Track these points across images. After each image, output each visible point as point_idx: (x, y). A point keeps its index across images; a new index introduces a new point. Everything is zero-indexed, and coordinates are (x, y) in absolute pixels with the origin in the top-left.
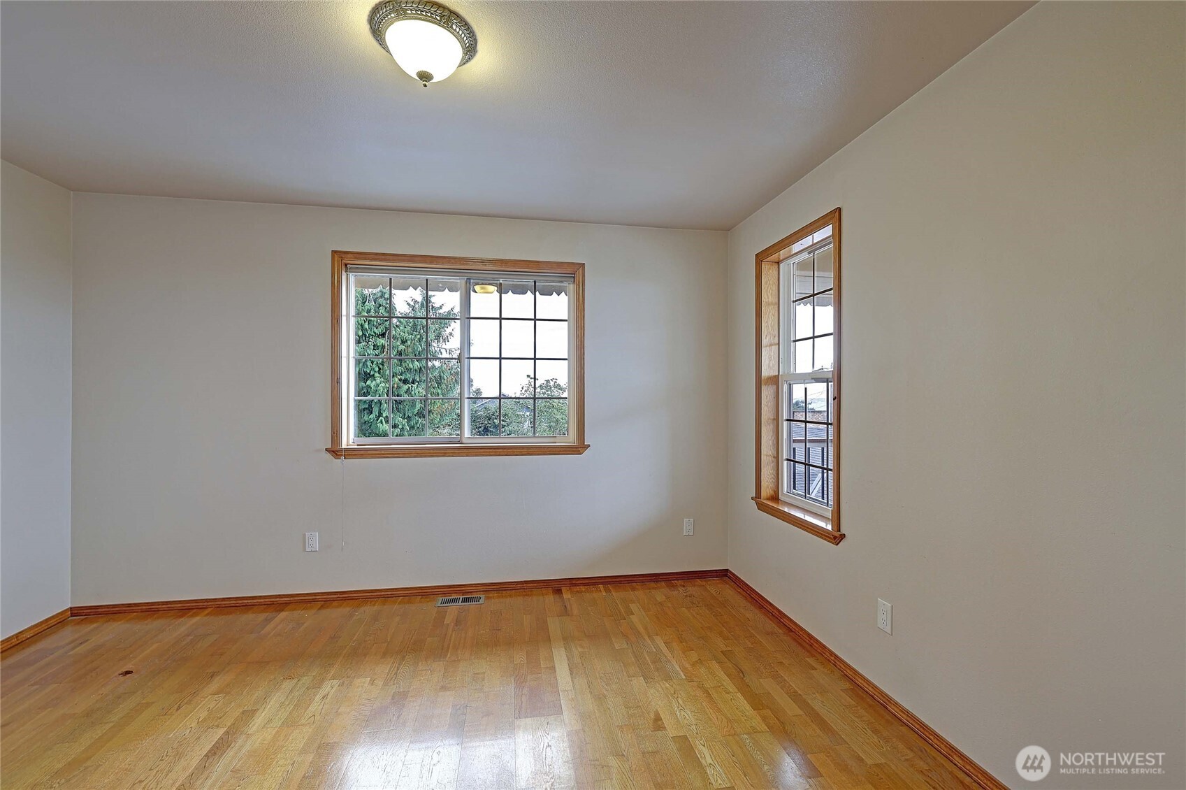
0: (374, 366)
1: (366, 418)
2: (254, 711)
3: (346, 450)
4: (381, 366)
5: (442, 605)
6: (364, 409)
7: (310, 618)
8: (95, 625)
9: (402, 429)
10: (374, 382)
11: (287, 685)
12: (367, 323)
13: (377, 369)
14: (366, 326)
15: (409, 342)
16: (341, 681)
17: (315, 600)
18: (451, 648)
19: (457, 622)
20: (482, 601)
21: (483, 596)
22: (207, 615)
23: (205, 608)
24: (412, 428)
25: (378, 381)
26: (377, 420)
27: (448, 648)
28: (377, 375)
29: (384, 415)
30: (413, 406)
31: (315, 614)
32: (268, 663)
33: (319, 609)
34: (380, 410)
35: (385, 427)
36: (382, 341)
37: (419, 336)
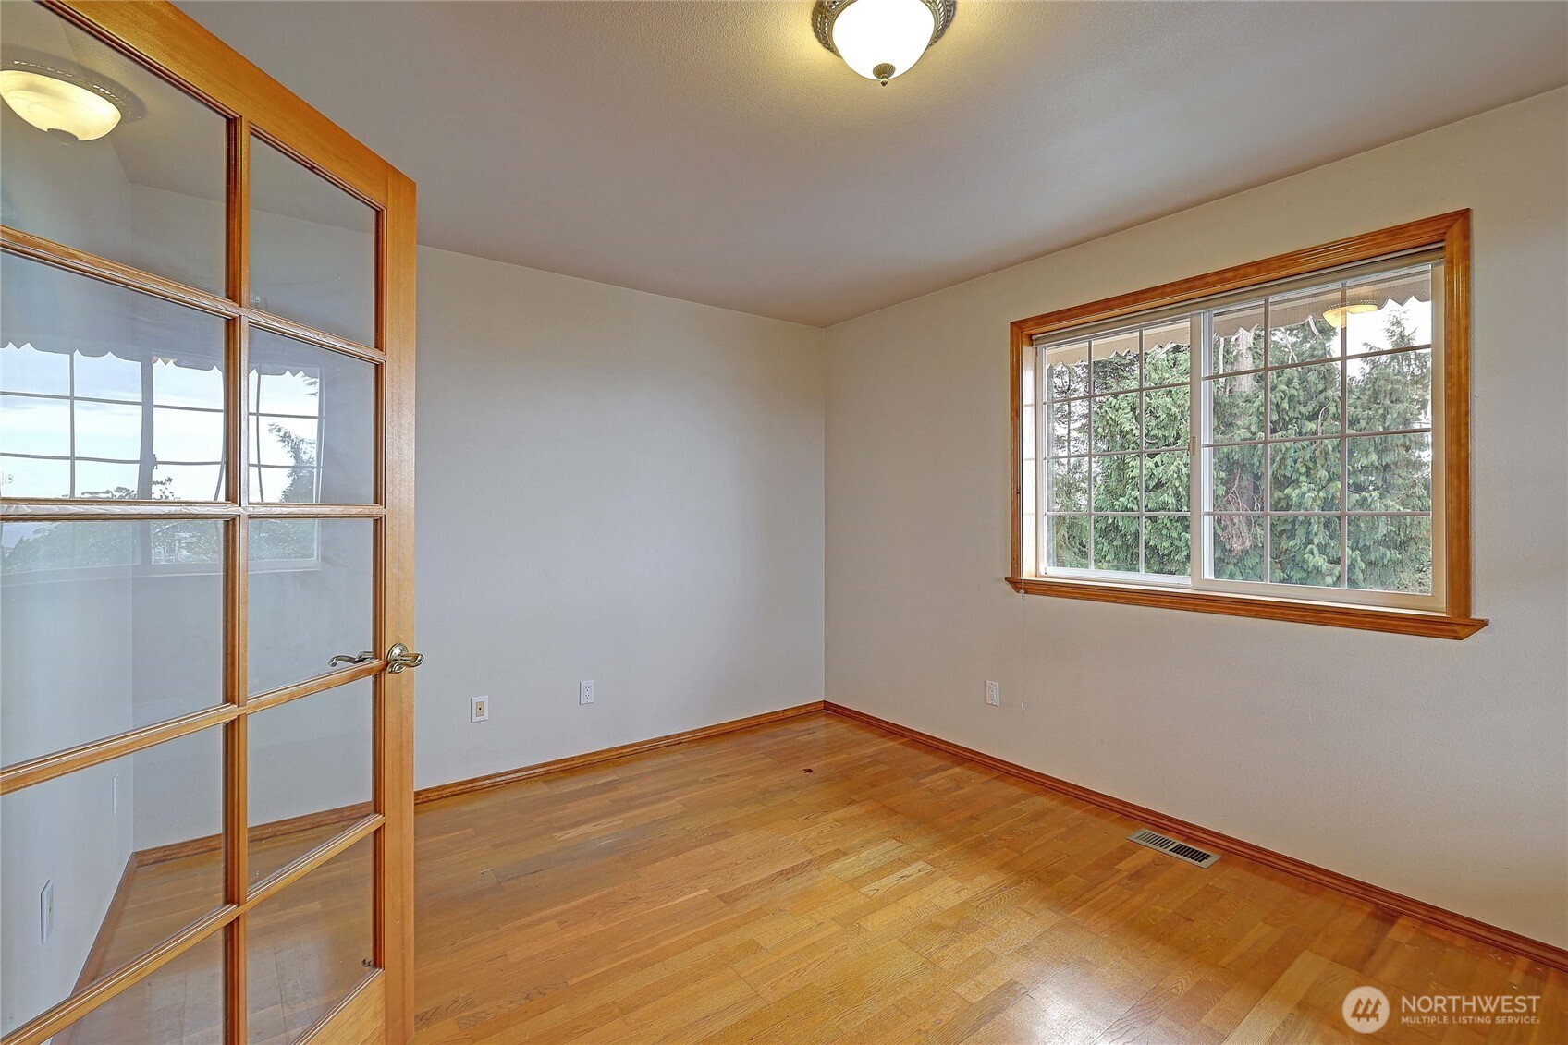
0: (1298, 465)
1: (1284, 545)
2: (845, 854)
3: (1027, 582)
4: (1311, 465)
5: (1136, 840)
6: (1284, 531)
7: (975, 783)
8: (832, 721)
9: (1352, 566)
10: (1297, 491)
11: (890, 845)
12: (1286, 400)
13: (1303, 470)
14: (1285, 405)
15: (1363, 423)
16: (933, 870)
17: (994, 767)
18: (1089, 903)
19: (1137, 875)
20: (1205, 863)
21: (1214, 858)
22: (902, 743)
23: (903, 736)
24: (1370, 564)
25: (1305, 487)
26: (1305, 548)
27: (1085, 902)
28: (1303, 478)
29: (1316, 541)
30: (1375, 528)
31: (982, 783)
32: (897, 813)
33: (996, 778)
34: (1308, 533)
35: (1319, 560)
36: (1311, 426)
37: (1381, 411)
